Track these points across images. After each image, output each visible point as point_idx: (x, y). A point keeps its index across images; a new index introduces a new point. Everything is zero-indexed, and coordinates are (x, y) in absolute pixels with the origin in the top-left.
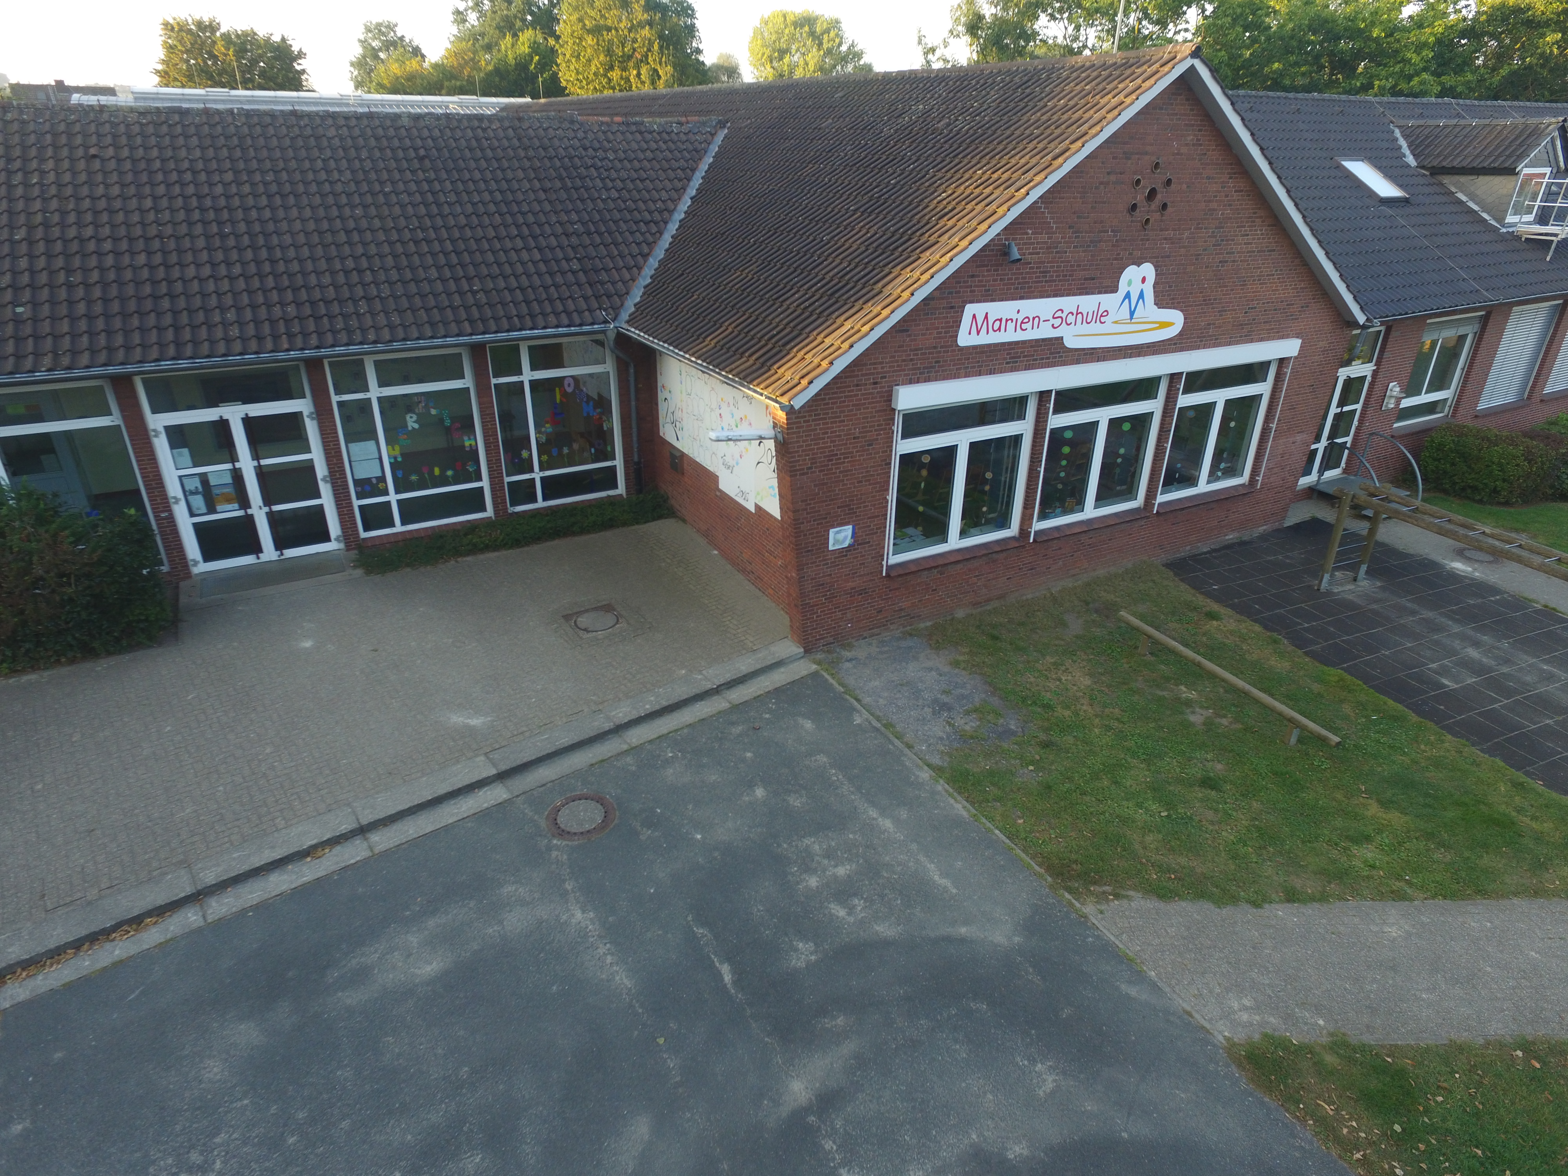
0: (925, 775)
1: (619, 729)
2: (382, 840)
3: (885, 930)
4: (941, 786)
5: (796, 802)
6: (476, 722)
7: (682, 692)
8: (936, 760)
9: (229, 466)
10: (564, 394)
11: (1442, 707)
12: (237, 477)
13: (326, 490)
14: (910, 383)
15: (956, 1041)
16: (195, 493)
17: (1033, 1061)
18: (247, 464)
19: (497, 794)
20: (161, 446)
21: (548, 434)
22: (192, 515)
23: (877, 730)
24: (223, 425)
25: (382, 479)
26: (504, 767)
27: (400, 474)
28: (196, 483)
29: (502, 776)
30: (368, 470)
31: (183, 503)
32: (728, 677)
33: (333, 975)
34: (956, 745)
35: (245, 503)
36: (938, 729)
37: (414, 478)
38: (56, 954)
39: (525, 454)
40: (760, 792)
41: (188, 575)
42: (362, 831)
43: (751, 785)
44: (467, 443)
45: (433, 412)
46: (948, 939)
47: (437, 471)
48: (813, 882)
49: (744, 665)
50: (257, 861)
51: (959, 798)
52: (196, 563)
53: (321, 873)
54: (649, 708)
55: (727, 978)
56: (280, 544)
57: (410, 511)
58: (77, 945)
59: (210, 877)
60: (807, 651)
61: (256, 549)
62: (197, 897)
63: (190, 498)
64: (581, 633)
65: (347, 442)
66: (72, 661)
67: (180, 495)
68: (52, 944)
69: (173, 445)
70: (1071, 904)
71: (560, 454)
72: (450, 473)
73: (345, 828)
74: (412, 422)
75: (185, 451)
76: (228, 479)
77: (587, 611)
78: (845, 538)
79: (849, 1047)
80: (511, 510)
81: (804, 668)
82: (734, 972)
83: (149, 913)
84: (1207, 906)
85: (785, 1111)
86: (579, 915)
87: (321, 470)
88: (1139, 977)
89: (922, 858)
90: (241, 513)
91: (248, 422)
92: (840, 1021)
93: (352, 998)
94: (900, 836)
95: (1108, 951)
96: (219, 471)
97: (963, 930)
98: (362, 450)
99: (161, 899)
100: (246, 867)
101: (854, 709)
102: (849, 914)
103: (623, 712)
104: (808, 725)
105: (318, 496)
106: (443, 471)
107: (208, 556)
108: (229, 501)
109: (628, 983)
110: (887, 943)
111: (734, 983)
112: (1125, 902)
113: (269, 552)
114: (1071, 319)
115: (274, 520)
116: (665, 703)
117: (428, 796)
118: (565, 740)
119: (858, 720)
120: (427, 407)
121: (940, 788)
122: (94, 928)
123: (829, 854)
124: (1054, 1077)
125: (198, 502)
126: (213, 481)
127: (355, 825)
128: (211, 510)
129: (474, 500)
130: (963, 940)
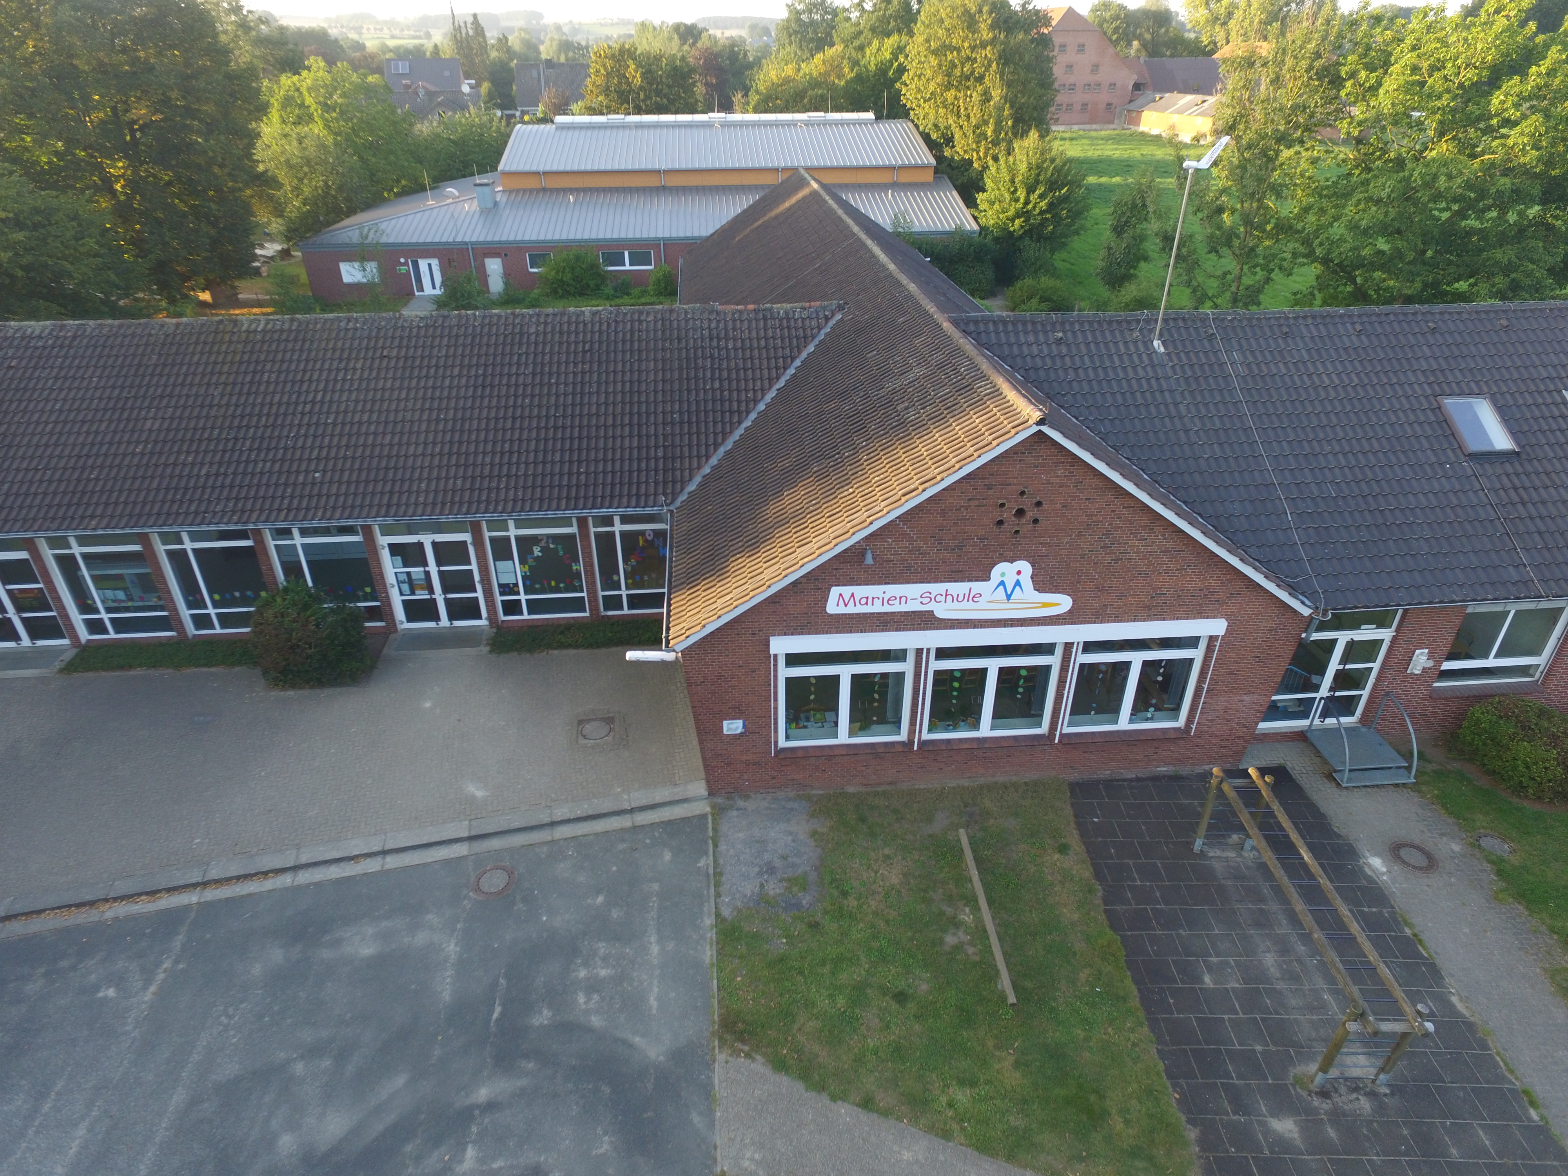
0: (709, 921)
1: (553, 824)
2: (392, 862)
3: (596, 1021)
4: (712, 934)
5: (616, 914)
6: (479, 794)
7: (607, 806)
8: (726, 912)
9: (422, 569)
10: (646, 541)
11: (1171, 1001)
12: (427, 574)
13: (479, 587)
14: (785, 634)
15: (577, 1104)
16: (404, 582)
17: (606, 1133)
18: (433, 568)
19: (461, 850)
20: (385, 555)
21: (633, 567)
22: (402, 594)
23: (708, 875)
24: (420, 545)
25: (516, 585)
26: (473, 833)
27: (528, 583)
28: (404, 577)
29: (471, 839)
30: (507, 579)
31: (396, 587)
32: (644, 802)
33: (327, 937)
34: (751, 904)
35: (431, 591)
36: (749, 888)
37: (537, 586)
38: (228, 880)
39: (615, 578)
40: (600, 899)
41: (396, 630)
42: (384, 853)
43: (598, 892)
44: (574, 568)
45: (552, 546)
46: (624, 1042)
47: (553, 583)
48: (582, 973)
49: (661, 794)
50: (328, 857)
51: (714, 947)
52: (402, 623)
53: (353, 873)
54: (579, 813)
55: (495, 1015)
56: (452, 617)
57: (534, 607)
58: (238, 878)
59: (304, 859)
60: (711, 794)
61: (437, 618)
62: (295, 868)
63: (402, 585)
64: (581, 737)
65: (495, 560)
66: (312, 687)
67: (395, 583)
68: (229, 874)
69: (393, 554)
70: (714, 1048)
71: (642, 579)
72: (562, 585)
73: (376, 849)
74: (537, 552)
75: (399, 558)
76: (423, 576)
77: (595, 720)
78: (737, 728)
79: (523, 1082)
80: (604, 613)
81: (702, 807)
82: (503, 1014)
83: (272, 871)
84: (800, 1086)
85: (468, 1102)
86: (452, 947)
87: (477, 577)
88: (709, 1113)
89: (655, 982)
90: (428, 597)
91: (435, 544)
92: (531, 1065)
93: (326, 954)
94: (655, 962)
95: (707, 1091)
96: (417, 571)
97: (637, 1039)
98: (502, 565)
99: (279, 865)
100: (321, 858)
101: (706, 853)
102: (585, 1003)
103: (562, 813)
104: (668, 856)
105: (475, 591)
106: (557, 584)
107: (410, 619)
108: (423, 589)
109: (447, 998)
110: (590, 1030)
111: (497, 1020)
112: (748, 1061)
113: (444, 621)
114: (939, 598)
115: (448, 602)
116: (590, 813)
117: (425, 841)
118: (516, 824)
119: (702, 863)
120: (547, 542)
121: (709, 935)
122: (247, 872)
123: (605, 959)
124: (608, 1147)
125: (406, 588)
126: (414, 577)
127: (380, 849)
128: (413, 593)
129: (578, 605)
130: (631, 1046)
